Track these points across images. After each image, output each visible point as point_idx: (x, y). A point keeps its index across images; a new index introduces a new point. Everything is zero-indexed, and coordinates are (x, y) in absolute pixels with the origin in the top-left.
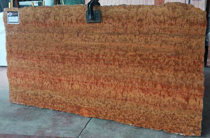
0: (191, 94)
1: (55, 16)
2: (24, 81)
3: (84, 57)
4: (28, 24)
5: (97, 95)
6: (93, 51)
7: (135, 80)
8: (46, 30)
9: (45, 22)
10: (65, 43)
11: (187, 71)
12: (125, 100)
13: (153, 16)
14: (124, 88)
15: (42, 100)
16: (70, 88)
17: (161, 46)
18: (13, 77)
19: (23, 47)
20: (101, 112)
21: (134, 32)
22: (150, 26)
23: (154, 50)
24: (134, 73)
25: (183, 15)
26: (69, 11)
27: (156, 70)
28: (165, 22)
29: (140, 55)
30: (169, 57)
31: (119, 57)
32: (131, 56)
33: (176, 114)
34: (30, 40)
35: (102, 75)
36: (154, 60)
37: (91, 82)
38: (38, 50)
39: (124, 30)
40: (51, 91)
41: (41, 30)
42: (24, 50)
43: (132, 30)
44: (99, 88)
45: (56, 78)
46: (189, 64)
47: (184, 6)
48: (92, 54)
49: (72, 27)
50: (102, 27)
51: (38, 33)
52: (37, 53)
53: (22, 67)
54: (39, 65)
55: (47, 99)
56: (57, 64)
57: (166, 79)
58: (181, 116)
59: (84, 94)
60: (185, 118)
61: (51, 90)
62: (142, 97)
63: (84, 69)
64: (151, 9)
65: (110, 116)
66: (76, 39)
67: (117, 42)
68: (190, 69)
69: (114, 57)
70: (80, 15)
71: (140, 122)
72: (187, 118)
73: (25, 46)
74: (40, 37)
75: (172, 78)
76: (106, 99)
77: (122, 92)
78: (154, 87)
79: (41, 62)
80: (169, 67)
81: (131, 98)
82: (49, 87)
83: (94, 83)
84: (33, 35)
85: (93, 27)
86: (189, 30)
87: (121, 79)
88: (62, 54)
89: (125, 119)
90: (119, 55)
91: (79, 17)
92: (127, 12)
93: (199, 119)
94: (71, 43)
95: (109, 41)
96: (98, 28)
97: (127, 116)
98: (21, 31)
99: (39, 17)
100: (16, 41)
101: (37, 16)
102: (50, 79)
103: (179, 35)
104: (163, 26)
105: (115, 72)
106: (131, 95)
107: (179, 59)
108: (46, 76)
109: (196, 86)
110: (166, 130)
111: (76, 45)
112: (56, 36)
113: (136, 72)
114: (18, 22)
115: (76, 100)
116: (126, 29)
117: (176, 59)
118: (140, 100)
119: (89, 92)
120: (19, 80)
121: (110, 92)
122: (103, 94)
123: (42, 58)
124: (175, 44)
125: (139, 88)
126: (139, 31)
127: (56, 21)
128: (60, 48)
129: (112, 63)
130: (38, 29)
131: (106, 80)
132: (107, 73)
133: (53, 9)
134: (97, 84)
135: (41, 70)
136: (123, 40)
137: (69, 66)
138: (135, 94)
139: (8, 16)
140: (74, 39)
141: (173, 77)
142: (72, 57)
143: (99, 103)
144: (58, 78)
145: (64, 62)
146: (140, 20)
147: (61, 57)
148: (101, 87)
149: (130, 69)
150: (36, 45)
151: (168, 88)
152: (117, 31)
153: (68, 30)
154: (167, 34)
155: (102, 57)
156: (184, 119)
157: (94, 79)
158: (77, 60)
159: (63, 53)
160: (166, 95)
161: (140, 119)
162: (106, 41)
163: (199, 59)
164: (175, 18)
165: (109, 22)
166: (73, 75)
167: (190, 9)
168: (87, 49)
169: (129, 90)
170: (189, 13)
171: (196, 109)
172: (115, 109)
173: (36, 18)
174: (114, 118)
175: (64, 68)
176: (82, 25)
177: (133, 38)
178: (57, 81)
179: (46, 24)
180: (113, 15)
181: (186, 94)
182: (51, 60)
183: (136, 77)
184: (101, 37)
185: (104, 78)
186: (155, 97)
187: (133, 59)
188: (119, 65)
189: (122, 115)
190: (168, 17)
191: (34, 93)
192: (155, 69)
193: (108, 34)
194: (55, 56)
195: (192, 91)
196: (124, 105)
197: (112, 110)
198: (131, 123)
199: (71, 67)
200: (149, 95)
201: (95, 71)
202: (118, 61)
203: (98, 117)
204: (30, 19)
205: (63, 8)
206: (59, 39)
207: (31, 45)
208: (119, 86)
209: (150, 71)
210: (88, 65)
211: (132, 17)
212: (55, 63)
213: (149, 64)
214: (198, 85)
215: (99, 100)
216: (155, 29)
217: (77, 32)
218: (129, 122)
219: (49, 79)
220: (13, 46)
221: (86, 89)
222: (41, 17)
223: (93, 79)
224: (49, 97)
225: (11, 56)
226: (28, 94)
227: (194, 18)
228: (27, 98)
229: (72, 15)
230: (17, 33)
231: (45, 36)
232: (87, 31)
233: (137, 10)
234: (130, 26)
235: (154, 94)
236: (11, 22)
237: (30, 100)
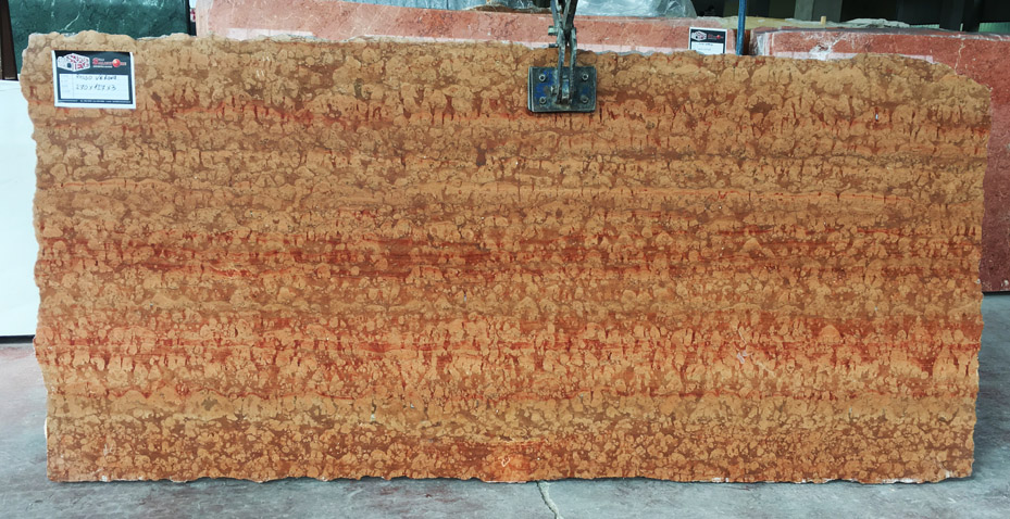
0: (941, 347)
1: (359, 80)
2: (156, 372)
3: (508, 246)
4: (194, 113)
5: (568, 388)
6: (551, 220)
7: (735, 317)
8: (308, 140)
9: (299, 104)
10: (411, 192)
11: (927, 272)
12: (693, 393)
13: (809, 95)
14: (692, 349)
15: (272, 443)
16: (433, 374)
17: (838, 196)
18: (82, 358)
19: (155, 216)
20: (586, 452)
21: (734, 148)
22: (799, 130)
23: (814, 211)
24: (734, 294)
25: (917, 96)
26: (438, 65)
27: (820, 277)
28: (853, 118)
29: (759, 230)
30: (867, 232)
31: (671, 239)
32: (721, 232)
33: (890, 417)
34: (203, 181)
35: (594, 312)
36: (813, 245)
37: (540, 340)
38: (254, 226)
39: (695, 141)
40: (328, 401)
41: (275, 138)
42: (160, 227)
43: (728, 143)
44: (580, 363)
45: (357, 342)
46: (936, 250)
47: (917, 68)
48: (551, 233)
49: (452, 130)
50: (598, 130)
51: (256, 150)
52: (248, 237)
53: (147, 305)
54: (255, 289)
55: (298, 437)
56: (365, 281)
57: (856, 304)
58: (909, 420)
59: (502, 391)
60: (920, 426)
61: (323, 394)
62: (766, 374)
63: (506, 294)
64: (803, 73)
65: (629, 463)
66: (469, 175)
67: (664, 186)
68: (937, 266)
69: (649, 241)
70: (493, 83)
71: (754, 466)
72: (927, 424)
73: (169, 209)
74: (266, 168)
75: (878, 301)
76: (613, 399)
77: (684, 368)
78: (810, 336)
79: (271, 275)
80: (867, 264)
81: (719, 385)
82: (311, 384)
83: (557, 344)
84: (228, 160)
85: (556, 130)
86: (935, 143)
87: (680, 321)
88: (392, 240)
89: (693, 465)
90: (670, 232)
91: (487, 89)
92: (706, 79)
93: (966, 421)
94: (444, 191)
95: (631, 181)
96: (580, 132)
97: (702, 453)
98: (144, 142)
99: (263, 83)
100: (108, 187)
101: (257, 81)
102: (321, 347)
103: (901, 160)
104: (845, 130)
105: (651, 294)
106: (718, 374)
107: (901, 235)
108: (298, 337)
109: (958, 318)
110: (856, 474)
111: (470, 200)
112: (365, 164)
113: (744, 287)
114: (131, 102)
115: (460, 419)
116: (705, 137)
117: (892, 236)
118: (756, 384)
119: (531, 380)
120: (118, 371)
121: (630, 370)
122: (597, 383)
123: (277, 261)
124: (890, 190)
125: (751, 344)
126: (755, 145)
127: (364, 100)
128: (385, 214)
129: (640, 261)
130: (255, 135)
131: (610, 327)
132: (619, 301)
133: (348, 51)
134: (568, 349)
135: (270, 313)
136: (690, 179)
137: (428, 288)
138: (737, 367)
139: (60, 71)
140: (462, 174)
141: (882, 297)
142: (447, 250)
143: (577, 420)
144: (370, 340)
145: (404, 270)
146: (762, 108)
147: (387, 251)
148: (588, 354)
149: (718, 281)
150: (241, 207)
151: (863, 335)
152: (664, 145)
153: (428, 143)
154: (859, 157)
155: (595, 241)
156: (916, 430)
157: (557, 331)
158: (470, 258)
159: (396, 235)
160: (857, 358)
161: (755, 455)
162: (613, 182)
163: (966, 235)
164: (890, 106)
165: (631, 113)
166: (448, 320)
167: (938, 78)
168: (525, 216)
169: (711, 355)
170: (936, 91)
171: (958, 392)
172: (650, 433)
173: (248, 87)
174: (647, 469)
175: (404, 297)
176: (505, 122)
177: (731, 171)
178: (362, 353)
179: (309, 115)
180: (648, 87)
181: (925, 346)
182: (328, 266)
183: (741, 306)
184: (590, 167)
185: (603, 323)
186: (815, 369)
187: (731, 246)
188: (672, 267)
189: (680, 452)
190: (864, 100)
191: (223, 420)
192: (816, 272)
193: (625, 155)
194: (351, 247)
195: (946, 337)
196: (690, 411)
197: (638, 440)
198: (717, 475)
199: (441, 288)
200: (793, 365)
201: (561, 298)
202: (669, 255)
203: (572, 473)
204: (212, 89)
205: (404, 52)
206: (380, 174)
207: (213, 203)
208: (668, 344)
209: (798, 281)
210: (527, 278)
211: (731, 98)
212: (354, 279)
213: (792, 259)
214: (964, 315)
215: (578, 408)
216: (818, 138)
217: (478, 148)
218: (711, 472)
219: (316, 346)
220: (87, 212)
221: (514, 372)
222: (280, 82)
223: (551, 328)
224: (313, 423)
225: (67, 257)
226: (179, 428)
227: (952, 106)
228: (171, 444)
229: (450, 81)
230: (121, 153)
231: (300, 164)
232: (526, 145)
233: (751, 73)
234: (719, 127)
235: (811, 359)
236: (79, 101)
237: (195, 453)
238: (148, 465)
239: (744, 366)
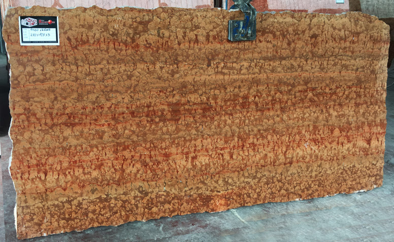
0: (374, 133)
1: (159, 28)
2: (69, 177)
3: (219, 103)
4: (87, 47)
5: (243, 166)
6: (236, 90)
7: (304, 128)
8: (137, 58)
9: (133, 40)
10: (181, 80)
11: (369, 103)
12: (289, 163)
13: (331, 30)
14: (288, 144)
15: (122, 206)
16: (189, 166)
17: (340, 73)
18: (34, 174)
19: (68, 99)
20: (249, 194)
21: (304, 54)
22: (327, 45)
23: (332, 80)
24: (304, 118)
25: (367, 30)
26: (192, 20)
27: (334, 108)
28: (346, 39)
29: (313, 89)
30: (350, 88)
31: (281, 95)
32: (299, 91)
33: (357, 165)
34: (91, 80)
35: (253, 131)
36: (331, 94)
37: (232, 145)
38: (113, 101)
39: (291, 52)
40: (146, 183)
41: (123, 58)
42: (71, 105)
43: (303, 52)
44: (247, 154)
45: (158, 153)
46: (372, 94)
47: (367, 18)
48: (236, 96)
49: (198, 51)
50: (255, 48)
51: (114, 64)
52: (111, 107)
53: (65, 144)
54: (114, 132)
55: (133, 202)
56: (161, 124)
57: (346, 119)
58: (362, 165)
59: (217, 170)
60: (366, 167)
61: (144, 180)
62: (315, 151)
63: (219, 125)
64: (329, 20)
65: (265, 197)
66: (204, 71)
67: (279, 72)
68: (372, 100)
69: (273, 97)
70: (214, 28)
71: (310, 192)
72: (369, 166)
73: (75, 95)
74: (119, 72)
75: (353, 117)
76: (259, 169)
77: (286, 152)
78: (330, 134)
79: (121, 125)
80: (350, 101)
81: (298, 158)
82: (139, 176)
83: (238, 146)
84: (102, 69)
85: (239, 49)
86: (372, 49)
87: (284, 131)
88: (173, 104)
89: (289, 194)
90: (281, 93)
91: (212, 31)
92: (295, 24)
93: (381, 164)
94: (194, 79)
95: (267, 70)
96: (248, 49)
97: (292, 189)
98: (63, 62)
99: (118, 30)
100: (46, 85)
101: (115, 29)
102: (143, 157)
103: (361, 57)
104: (343, 45)
105: (274, 120)
106: (298, 153)
107: (361, 88)
108: (133, 153)
109: (379, 121)
111: (205, 83)
112: (161, 68)
113: (307, 115)
114: (57, 42)
115: (200, 185)
116: (294, 50)
117: (358, 89)
118: (311, 157)
119: (228, 164)
120: (51, 178)
121: (266, 155)
122: (254, 162)
123: (124, 118)
124: (357, 69)
125: (310, 139)
126: (312, 52)
127: (161, 38)
128: (170, 92)
129: (270, 106)
130: (114, 56)
131: (259, 137)
132: (262, 125)
133: (155, 14)
134: (242, 148)
135: (121, 143)
136: (288, 68)
137: (187, 125)
138: (305, 150)
139: (23, 27)
140: (202, 71)
141: (354, 115)
142: (195, 107)
143: (246, 180)
144: (163, 152)
145: (177, 118)
146: (315, 36)
147: (171, 109)
148: (250, 150)
149: (298, 113)
150: (107, 92)
151: (348, 132)
152: (279, 54)
153: (188, 57)
154: (348, 56)
155: (253, 98)
156: (365, 169)
157: (238, 140)
158: (204, 110)
159: (175, 101)
160: (346, 141)
161: (310, 187)
162: (260, 71)
163: (382, 87)
164: (358, 34)
165: (267, 40)
166: (195, 140)
167: (374, 22)
168: (226, 89)
169: (295, 145)
170: (374, 27)
171: (378, 152)
172: (273, 183)
173: (111, 33)
174: (272, 198)
175: (178, 130)
176: (219, 46)
177: (303, 64)
178: (160, 159)
179: (138, 46)
180: (274, 28)
181: (368, 134)
182: (146, 118)
183: (306, 123)
184: (252, 65)
185: (256, 135)
186: (331, 147)
187: (303, 97)
188: (281, 108)
189: (284, 189)
190: (349, 31)
191: (100, 198)
192: (332, 106)
193: (265, 59)
194: (156, 108)
195: (374, 130)
196: (288, 171)
197: (269, 186)
198: (297, 198)
199: (193, 125)
200: (324, 147)
201: (240, 125)
202: (280, 103)
203: (244, 204)
204: (95, 34)
205: (178, 14)
206: (168, 73)
207: (95, 91)
208: (280, 142)
209: (326, 111)
210: (227, 117)
211: (304, 32)
212: (157, 123)
213: (324, 101)
214: (381, 120)
215: (246, 174)
216: (334, 48)
217: (208, 58)
218: (295, 197)
219: (141, 157)
220: (36, 99)
221: (221, 161)
222: (125, 30)
223: (236, 139)
224: (140, 195)
225: (26, 123)
226: (80, 204)
227: (378, 33)
228: (76, 213)
229: (197, 27)
230: (52, 68)
231: (134, 70)
232: (227, 56)
233: (311, 21)
234: (299, 44)
235: (330, 143)
236: (32, 42)
237: (87, 216)
238: (65, 225)
239: (307, 149)
